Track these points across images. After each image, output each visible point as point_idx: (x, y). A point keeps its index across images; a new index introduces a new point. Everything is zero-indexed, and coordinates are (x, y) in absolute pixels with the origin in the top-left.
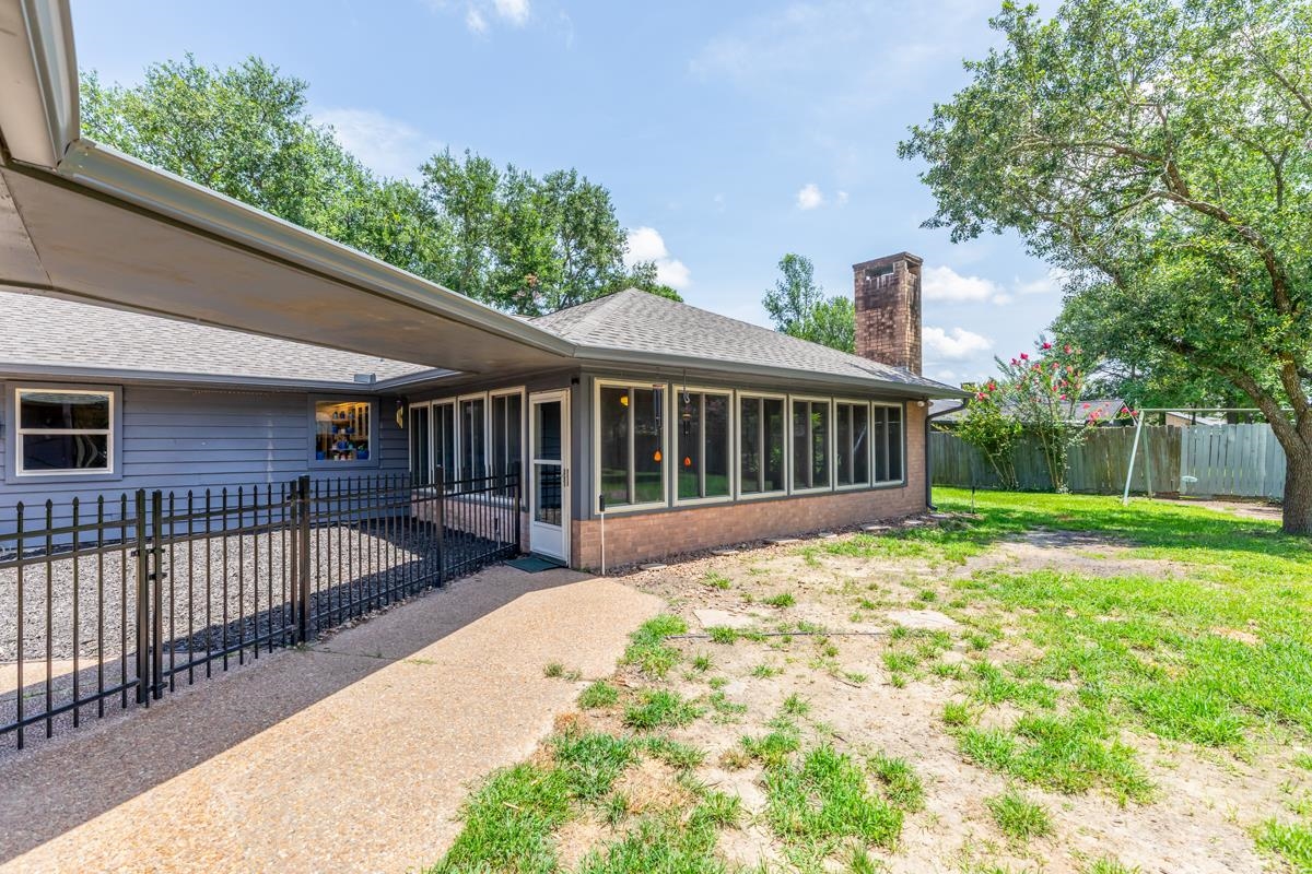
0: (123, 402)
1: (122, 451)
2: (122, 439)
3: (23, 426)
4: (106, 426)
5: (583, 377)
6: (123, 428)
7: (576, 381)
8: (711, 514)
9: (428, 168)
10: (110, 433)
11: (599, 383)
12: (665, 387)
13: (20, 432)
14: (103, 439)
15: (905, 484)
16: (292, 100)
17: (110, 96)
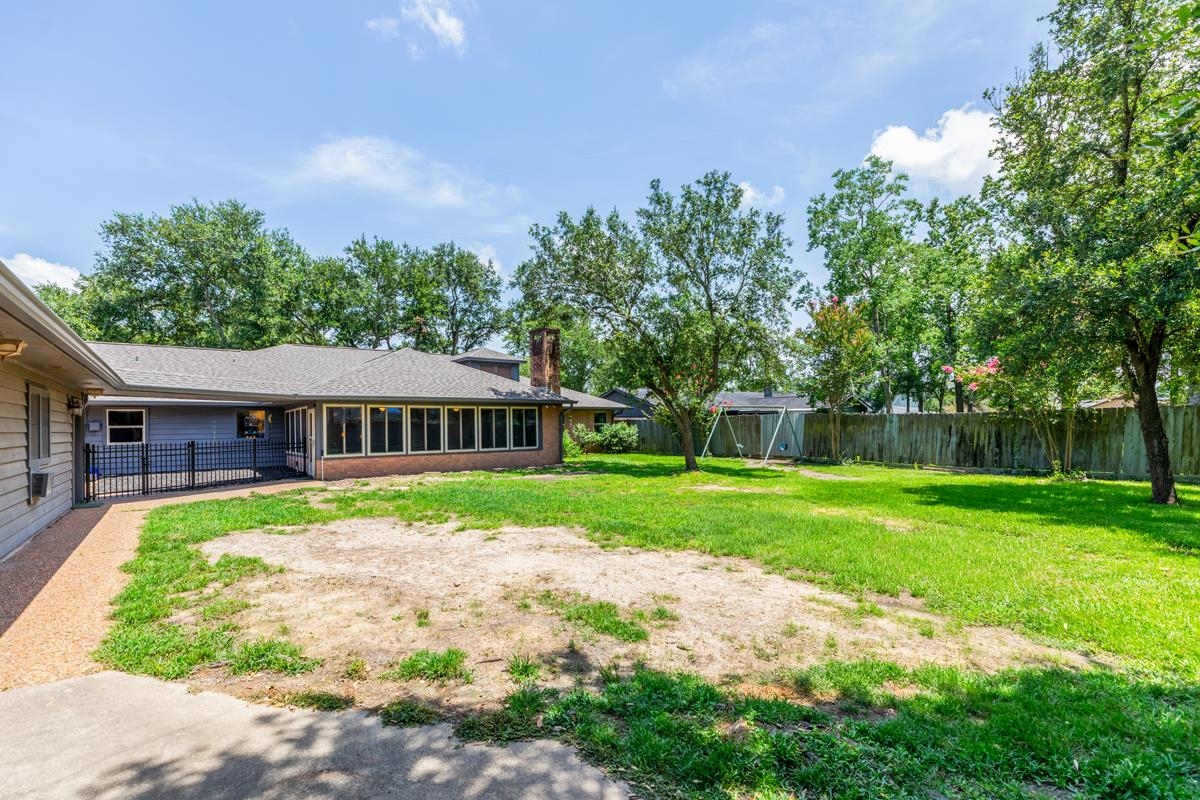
0: (149, 414)
1: (149, 435)
2: (149, 429)
3: (110, 424)
4: (142, 424)
5: (317, 404)
6: (149, 425)
7: (315, 406)
8: (391, 460)
9: (349, 249)
10: (144, 427)
11: (325, 406)
12: (363, 406)
13: (108, 427)
14: (141, 429)
15: (540, 448)
16: (255, 221)
17: (150, 222)
